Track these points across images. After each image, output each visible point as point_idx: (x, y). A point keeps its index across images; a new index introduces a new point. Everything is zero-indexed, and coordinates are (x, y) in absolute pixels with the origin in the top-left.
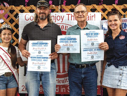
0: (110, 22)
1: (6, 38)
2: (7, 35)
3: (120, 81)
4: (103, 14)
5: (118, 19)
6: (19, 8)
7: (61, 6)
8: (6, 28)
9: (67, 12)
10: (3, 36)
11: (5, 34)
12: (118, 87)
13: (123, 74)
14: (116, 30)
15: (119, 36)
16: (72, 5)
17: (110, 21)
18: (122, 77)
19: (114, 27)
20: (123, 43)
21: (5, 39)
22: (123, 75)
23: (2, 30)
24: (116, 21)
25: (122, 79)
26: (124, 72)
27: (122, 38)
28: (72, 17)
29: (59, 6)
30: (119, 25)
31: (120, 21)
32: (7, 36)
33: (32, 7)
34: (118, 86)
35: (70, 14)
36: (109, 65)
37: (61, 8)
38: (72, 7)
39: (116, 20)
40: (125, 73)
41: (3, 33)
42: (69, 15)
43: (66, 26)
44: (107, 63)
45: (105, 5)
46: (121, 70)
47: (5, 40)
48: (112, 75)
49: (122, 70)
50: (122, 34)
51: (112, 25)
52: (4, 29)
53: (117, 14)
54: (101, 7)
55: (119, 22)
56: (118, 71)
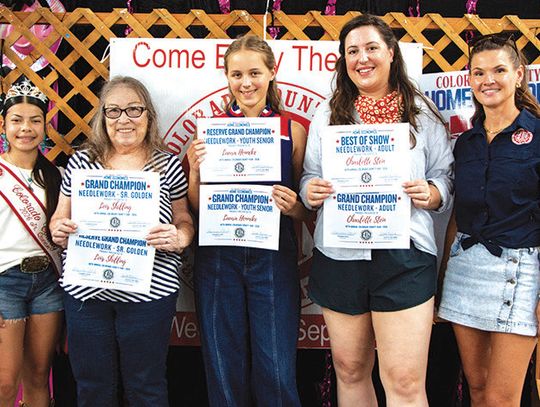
0: (478, 76)
1: (22, 134)
2: (26, 123)
3: (508, 303)
4: (429, 47)
5: (508, 65)
6: (111, 18)
7: (272, 16)
8: (25, 100)
9: (295, 39)
10: (11, 128)
11: (18, 120)
12: (501, 325)
13: (518, 276)
14: (500, 108)
15: (513, 133)
16: (315, 13)
17: (476, 74)
18: (516, 287)
19: (491, 95)
20: (524, 158)
21: (17, 137)
22: (520, 280)
23: (12, 105)
24: (502, 73)
25: (517, 296)
26: (523, 269)
27: (523, 138)
28: (312, 56)
29: (265, 17)
30: (511, 90)
31: (517, 75)
32: (24, 126)
33: (161, 15)
34: (499, 321)
35: (306, 47)
36: (466, 245)
37: (272, 23)
38: (314, 20)
39: (500, 70)
40: (527, 274)
41: (14, 117)
42: (303, 50)
43: (290, 92)
44: (460, 235)
45: (437, 17)
46: (511, 263)
47: (19, 141)
48: (478, 282)
49: (515, 262)
50: (522, 123)
51: (486, 88)
52: (19, 100)
53: (505, 46)
54: (423, 23)
55: (511, 79)
56: (499, 265)
